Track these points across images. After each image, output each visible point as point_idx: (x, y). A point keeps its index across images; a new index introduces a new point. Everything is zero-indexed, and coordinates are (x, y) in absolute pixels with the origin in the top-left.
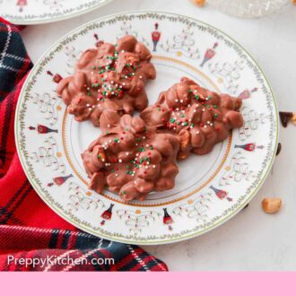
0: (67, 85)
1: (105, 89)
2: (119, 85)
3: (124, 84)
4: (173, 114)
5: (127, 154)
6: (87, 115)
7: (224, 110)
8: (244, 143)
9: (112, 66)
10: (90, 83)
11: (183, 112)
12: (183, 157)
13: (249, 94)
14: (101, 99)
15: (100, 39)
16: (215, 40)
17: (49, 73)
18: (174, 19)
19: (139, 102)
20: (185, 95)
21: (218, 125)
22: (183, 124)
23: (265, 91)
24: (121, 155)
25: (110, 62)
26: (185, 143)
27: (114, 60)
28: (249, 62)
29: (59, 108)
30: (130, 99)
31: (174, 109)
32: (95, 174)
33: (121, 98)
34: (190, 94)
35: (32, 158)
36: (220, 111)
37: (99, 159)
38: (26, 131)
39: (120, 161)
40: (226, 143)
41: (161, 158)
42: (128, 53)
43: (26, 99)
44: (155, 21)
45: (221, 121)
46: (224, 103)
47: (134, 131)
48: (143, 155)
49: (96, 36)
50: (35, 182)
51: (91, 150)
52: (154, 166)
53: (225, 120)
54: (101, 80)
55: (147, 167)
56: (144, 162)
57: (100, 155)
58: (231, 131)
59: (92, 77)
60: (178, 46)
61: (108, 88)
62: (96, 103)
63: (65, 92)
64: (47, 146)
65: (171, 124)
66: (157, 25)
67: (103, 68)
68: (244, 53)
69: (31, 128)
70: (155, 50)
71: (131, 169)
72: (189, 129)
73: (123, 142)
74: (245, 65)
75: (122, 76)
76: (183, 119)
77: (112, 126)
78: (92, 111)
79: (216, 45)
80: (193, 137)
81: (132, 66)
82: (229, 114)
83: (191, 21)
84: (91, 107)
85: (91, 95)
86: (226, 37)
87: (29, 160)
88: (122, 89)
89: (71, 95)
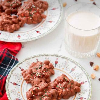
0: (25, 72)
1: (37, 74)
2: (42, 73)
3: (43, 73)
4: (58, 85)
5: (41, 93)
6: (30, 81)
7: (75, 86)
8: (80, 97)
9: (41, 68)
10: (33, 72)
11: (61, 84)
12: (59, 98)
13: (84, 83)
14: (35, 77)
15: (38, 60)
16: (75, 66)
17: (20, 68)
18: (63, 58)
19: (48, 80)
20: (63, 79)
21: (72, 90)
22: (60, 88)
23: (89, 82)
24: (39, 93)
25: (40, 66)
26: (60, 93)
27: (41, 66)
28: (85, 73)
29: (21, 79)
30: (45, 79)
31: (58, 83)
32: (29, 98)
33: (42, 78)
34: (64, 79)
35: (10, 91)
36: (73, 86)
37: (31, 93)
38: (10, 83)
39: (38, 95)
40: (74, 97)
41: (51, 96)
42: (46, 65)
43: (11, 74)
44: (57, 57)
45: (73, 89)
46: (75, 84)
47: (44, 86)
48: (46, 94)
49: (37, 59)
50: (9, 98)
51: (29, 91)
52: (49, 98)
53: (74, 89)
54: (36, 72)
55: (46, 98)
56: (46, 96)
57: (32, 92)
58: (76, 93)
59: (34, 70)
60: (63, 66)
61: (38, 74)
62: (34, 78)
63: (24, 74)
64: (15, 89)
65: (57, 88)
66: (57, 59)
67: (38, 68)
68: (84, 70)
69: (11, 83)
70: (55, 66)
71: (41, 98)
72: (62, 89)
73: (40, 89)
74: (84, 74)
75: (43, 71)
76: (61, 86)
77: (37, 85)
78: (32, 81)
79: (75, 67)
80: (63, 92)
81: (47, 69)
82: (76, 87)
83: (68, 59)
84: (32, 79)
85: (32, 76)
86: (79, 65)
87: (9, 92)
88: (43, 75)
89: (26, 75)
